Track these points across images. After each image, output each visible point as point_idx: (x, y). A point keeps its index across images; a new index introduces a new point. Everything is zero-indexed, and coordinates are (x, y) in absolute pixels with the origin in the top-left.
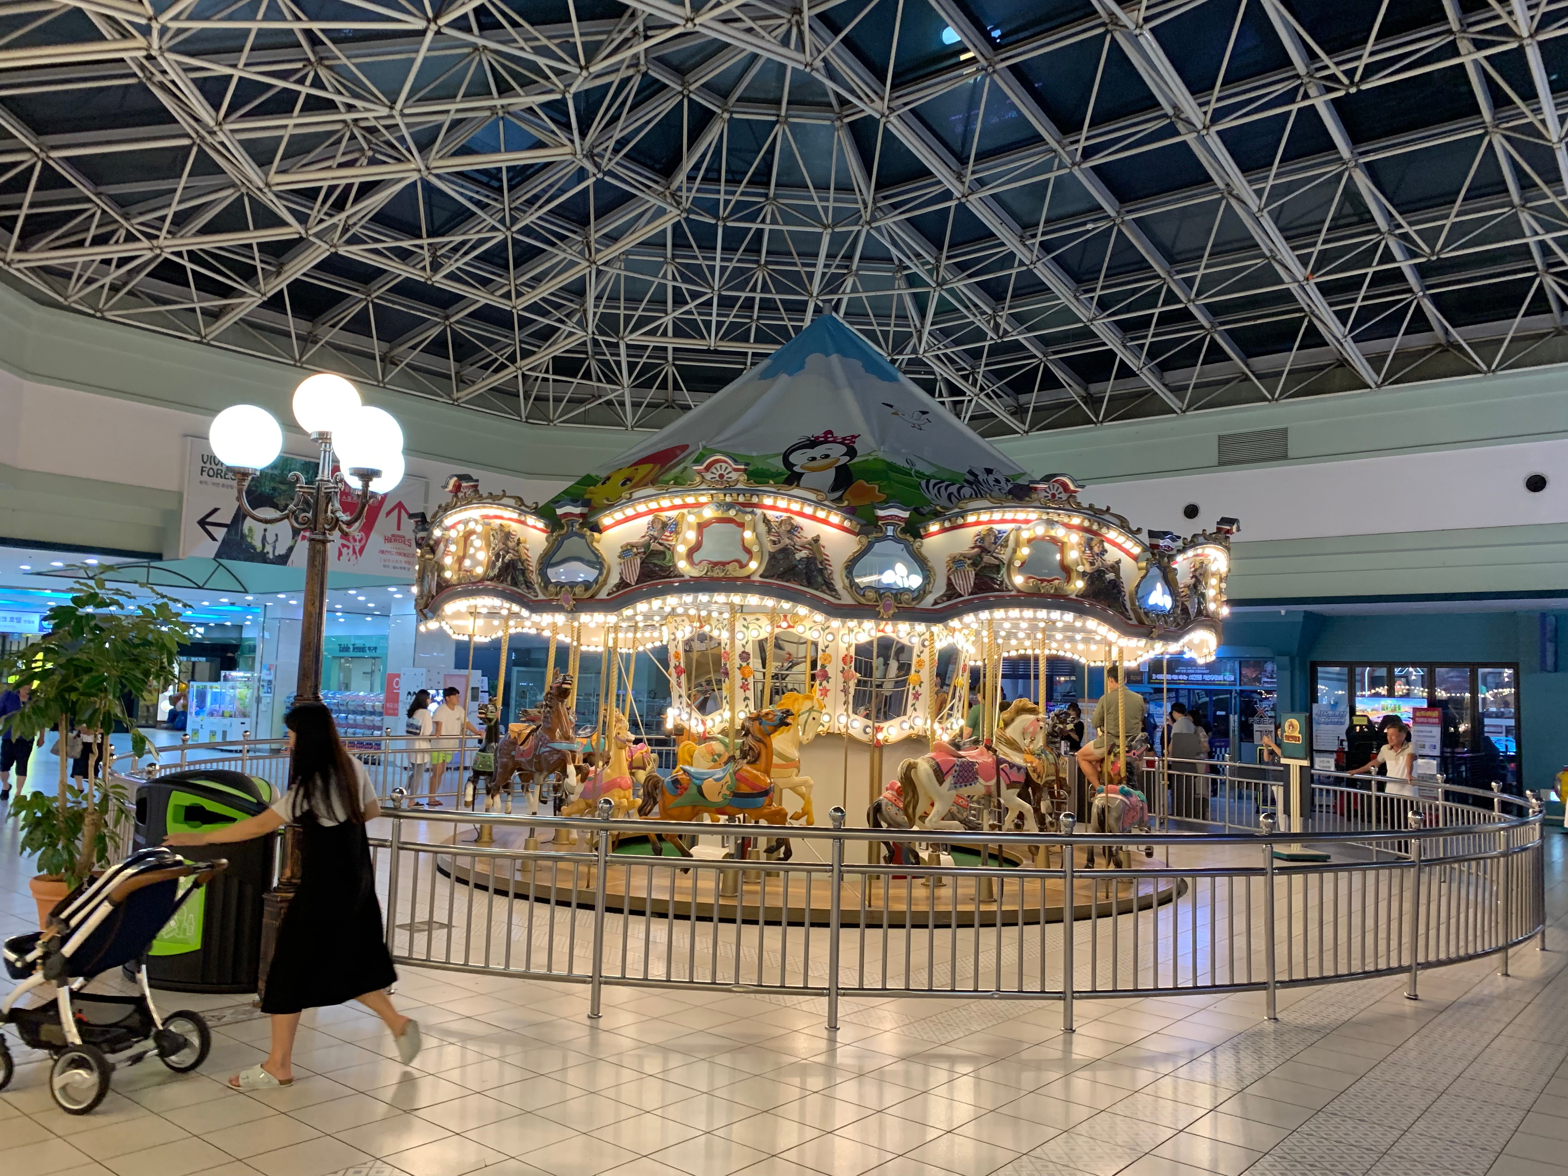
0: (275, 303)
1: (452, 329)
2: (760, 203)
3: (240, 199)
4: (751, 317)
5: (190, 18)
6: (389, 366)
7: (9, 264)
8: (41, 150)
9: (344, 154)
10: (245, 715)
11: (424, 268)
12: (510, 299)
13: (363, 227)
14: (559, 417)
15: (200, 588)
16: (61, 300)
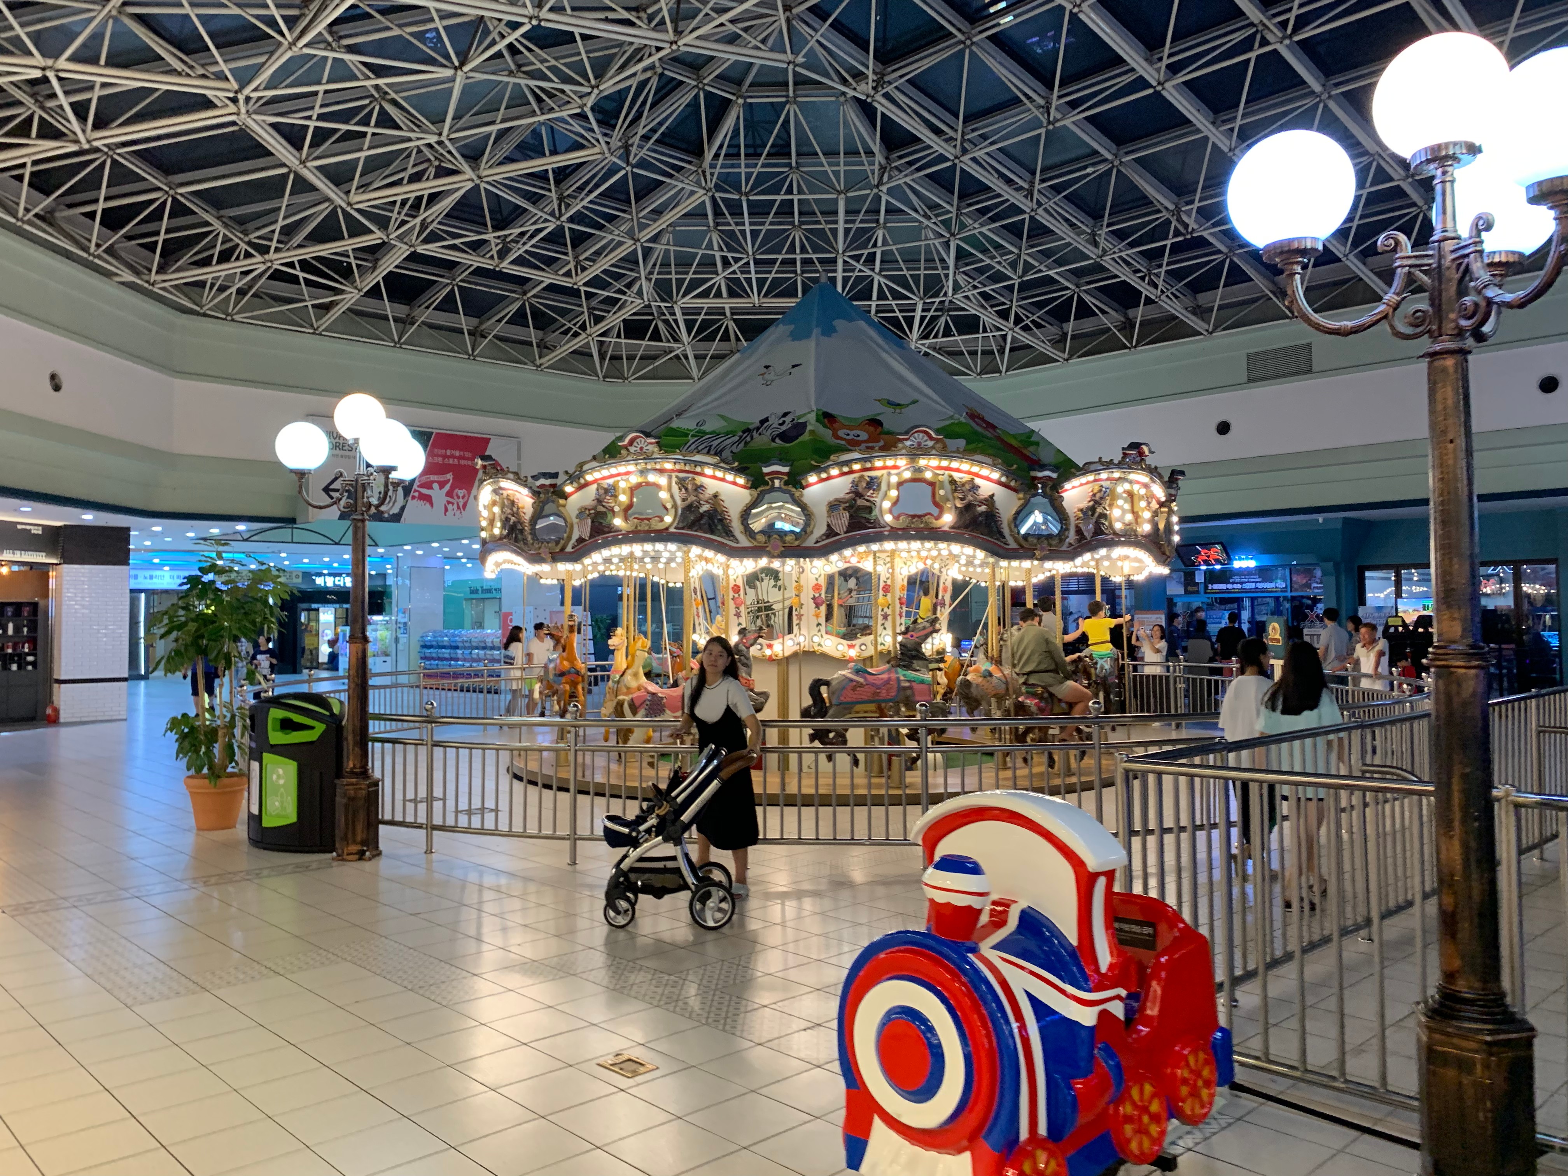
0: (374, 292)
1: (530, 304)
2: (783, 172)
3: (334, 211)
4: (795, 272)
5: (265, 89)
6: (479, 339)
7: (153, 285)
8: (171, 188)
9: (414, 166)
10: (387, 655)
11: (492, 257)
12: (571, 277)
13: (439, 223)
14: (633, 374)
15: (336, 544)
16: (198, 309)
